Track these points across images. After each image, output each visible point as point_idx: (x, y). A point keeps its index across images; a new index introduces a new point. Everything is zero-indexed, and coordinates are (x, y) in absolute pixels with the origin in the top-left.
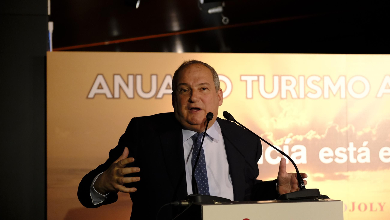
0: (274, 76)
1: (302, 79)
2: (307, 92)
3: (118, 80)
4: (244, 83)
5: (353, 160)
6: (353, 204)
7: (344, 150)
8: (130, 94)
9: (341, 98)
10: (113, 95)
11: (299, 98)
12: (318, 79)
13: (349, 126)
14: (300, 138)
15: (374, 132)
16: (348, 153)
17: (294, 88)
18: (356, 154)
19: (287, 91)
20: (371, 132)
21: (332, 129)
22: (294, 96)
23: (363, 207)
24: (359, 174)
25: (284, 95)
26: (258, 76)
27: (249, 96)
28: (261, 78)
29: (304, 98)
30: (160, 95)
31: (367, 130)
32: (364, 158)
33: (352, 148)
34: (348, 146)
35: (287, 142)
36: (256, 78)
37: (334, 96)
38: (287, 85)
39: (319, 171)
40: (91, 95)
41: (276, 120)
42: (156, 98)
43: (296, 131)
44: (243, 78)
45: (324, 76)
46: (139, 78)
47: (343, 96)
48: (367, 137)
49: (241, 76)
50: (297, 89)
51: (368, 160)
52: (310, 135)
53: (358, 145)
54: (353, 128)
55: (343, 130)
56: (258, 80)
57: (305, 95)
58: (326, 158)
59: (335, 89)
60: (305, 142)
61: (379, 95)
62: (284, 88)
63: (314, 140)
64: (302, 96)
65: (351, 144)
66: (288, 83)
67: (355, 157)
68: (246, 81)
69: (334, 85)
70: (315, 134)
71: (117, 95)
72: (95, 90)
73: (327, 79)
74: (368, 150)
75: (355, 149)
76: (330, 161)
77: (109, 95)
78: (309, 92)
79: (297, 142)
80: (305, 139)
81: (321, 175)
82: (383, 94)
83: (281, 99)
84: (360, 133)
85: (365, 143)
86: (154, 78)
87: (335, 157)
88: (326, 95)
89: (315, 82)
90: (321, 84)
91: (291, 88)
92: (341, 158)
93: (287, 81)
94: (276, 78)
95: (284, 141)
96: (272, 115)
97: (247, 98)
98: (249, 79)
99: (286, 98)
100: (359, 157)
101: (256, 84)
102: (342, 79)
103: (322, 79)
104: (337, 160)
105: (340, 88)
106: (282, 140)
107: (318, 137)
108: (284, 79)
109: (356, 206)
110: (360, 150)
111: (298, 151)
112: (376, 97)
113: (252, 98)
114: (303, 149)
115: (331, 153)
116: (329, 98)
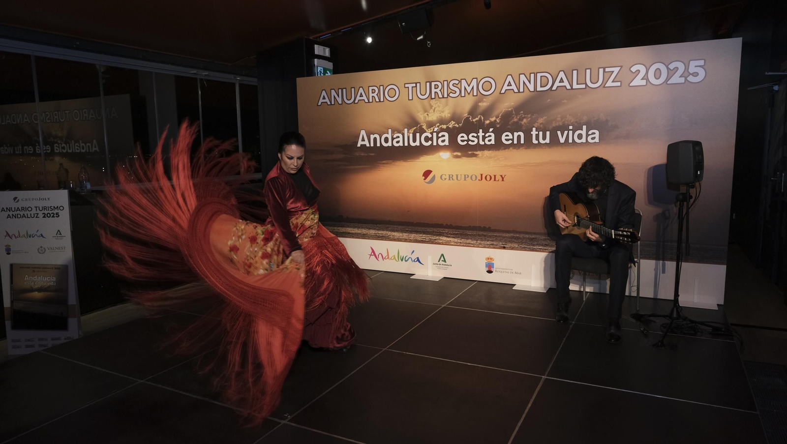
0: (426, 82)
1: (445, 83)
2: (449, 93)
3: (333, 92)
4: (407, 89)
5: (482, 143)
6: (482, 175)
7: (475, 135)
8: (340, 102)
9: (473, 96)
10: (331, 103)
11: (443, 97)
12: (457, 82)
13: (479, 117)
14: (444, 127)
15: (498, 121)
16: (478, 137)
17: (440, 90)
18: (484, 138)
19: (435, 92)
20: (495, 121)
21: (467, 118)
22: (440, 96)
23: (488, 178)
24: (487, 153)
25: (433, 97)
26: (416, 83)
27: (410, 98)
28: (418, 85)
29: (447, 97)
30: (356, 101)
31: (493, 119)
32: (490, 141)
33: (481, 134)
34: (477, 132)
35: (435, 130)
36: (414, 85)
37: (469, 94)
38: (435, 88)
39: (458, 151)
40: (319, 104)
41: (428, 114)
42: (354, 103)
43: (442, 121)
44: (406, 86)
45: (461, 80)
46: (344, 90)
47: (475, 94)
48: (492, 125)
49: (405, 84)
50: (442, 90)
51: (493, 142)
52: (452, 124)
53: (485, 131)
54: (482, 118)
55: (474, 120)
56: (416, 86)
57: (448, 95)
58: (462, 141)
59: (469, 89)
60: (447, 130)
61: (503, 91)
62: (433, 90)
63: (454, 127)
64: (446, 96)
65: (481, 131)
66: (436, 87)
67: (484, 140)
68: (408, 87)
69: (469, 86)
70: (455, 124)
71: (333, 103)
72: (321, 100)
73: (463, 82)
74: (493, 135)
75: (483, 134)
76: (465, 143)
77: (329, 103)
78: (451, 92)
79: (442, 130)
80: (448, 127)
81: (459, 154)
82: (506, 90)
83: (432, 99)
84: (487, 122)
85: (491, 130)
86: (353, 89)
87: (468, 140)
88: (463, 95)
89: (454, 85)
90: (459, 86)
91: (438, 91)
92: (473, 141)
93: (435, 85)
94: (428, 84)
95: (434, 129)
96: (425, 111)
97: (409, 100)
98: (410, 86)
99: (435, 98)
100: (487, 140)
101: (414, 89)
102: (475, 81)
103: (460, 82)
104: (470, 143)
105: (473, 88)
106: (432, 128)
107: (457, 126)
108: (433, 84)
109: (484, 177)
110: (487, 135)
111: (443, 136)
112: (500, 93)
113: (412, 100)
114: (446, 134)
115: (466, 138)
116: (465, 96)
